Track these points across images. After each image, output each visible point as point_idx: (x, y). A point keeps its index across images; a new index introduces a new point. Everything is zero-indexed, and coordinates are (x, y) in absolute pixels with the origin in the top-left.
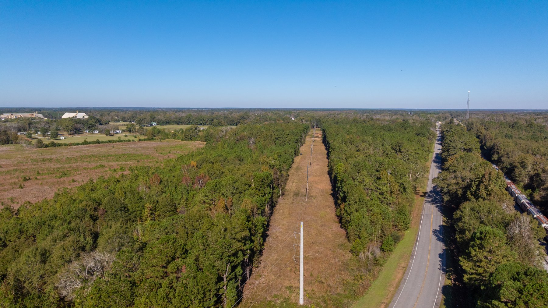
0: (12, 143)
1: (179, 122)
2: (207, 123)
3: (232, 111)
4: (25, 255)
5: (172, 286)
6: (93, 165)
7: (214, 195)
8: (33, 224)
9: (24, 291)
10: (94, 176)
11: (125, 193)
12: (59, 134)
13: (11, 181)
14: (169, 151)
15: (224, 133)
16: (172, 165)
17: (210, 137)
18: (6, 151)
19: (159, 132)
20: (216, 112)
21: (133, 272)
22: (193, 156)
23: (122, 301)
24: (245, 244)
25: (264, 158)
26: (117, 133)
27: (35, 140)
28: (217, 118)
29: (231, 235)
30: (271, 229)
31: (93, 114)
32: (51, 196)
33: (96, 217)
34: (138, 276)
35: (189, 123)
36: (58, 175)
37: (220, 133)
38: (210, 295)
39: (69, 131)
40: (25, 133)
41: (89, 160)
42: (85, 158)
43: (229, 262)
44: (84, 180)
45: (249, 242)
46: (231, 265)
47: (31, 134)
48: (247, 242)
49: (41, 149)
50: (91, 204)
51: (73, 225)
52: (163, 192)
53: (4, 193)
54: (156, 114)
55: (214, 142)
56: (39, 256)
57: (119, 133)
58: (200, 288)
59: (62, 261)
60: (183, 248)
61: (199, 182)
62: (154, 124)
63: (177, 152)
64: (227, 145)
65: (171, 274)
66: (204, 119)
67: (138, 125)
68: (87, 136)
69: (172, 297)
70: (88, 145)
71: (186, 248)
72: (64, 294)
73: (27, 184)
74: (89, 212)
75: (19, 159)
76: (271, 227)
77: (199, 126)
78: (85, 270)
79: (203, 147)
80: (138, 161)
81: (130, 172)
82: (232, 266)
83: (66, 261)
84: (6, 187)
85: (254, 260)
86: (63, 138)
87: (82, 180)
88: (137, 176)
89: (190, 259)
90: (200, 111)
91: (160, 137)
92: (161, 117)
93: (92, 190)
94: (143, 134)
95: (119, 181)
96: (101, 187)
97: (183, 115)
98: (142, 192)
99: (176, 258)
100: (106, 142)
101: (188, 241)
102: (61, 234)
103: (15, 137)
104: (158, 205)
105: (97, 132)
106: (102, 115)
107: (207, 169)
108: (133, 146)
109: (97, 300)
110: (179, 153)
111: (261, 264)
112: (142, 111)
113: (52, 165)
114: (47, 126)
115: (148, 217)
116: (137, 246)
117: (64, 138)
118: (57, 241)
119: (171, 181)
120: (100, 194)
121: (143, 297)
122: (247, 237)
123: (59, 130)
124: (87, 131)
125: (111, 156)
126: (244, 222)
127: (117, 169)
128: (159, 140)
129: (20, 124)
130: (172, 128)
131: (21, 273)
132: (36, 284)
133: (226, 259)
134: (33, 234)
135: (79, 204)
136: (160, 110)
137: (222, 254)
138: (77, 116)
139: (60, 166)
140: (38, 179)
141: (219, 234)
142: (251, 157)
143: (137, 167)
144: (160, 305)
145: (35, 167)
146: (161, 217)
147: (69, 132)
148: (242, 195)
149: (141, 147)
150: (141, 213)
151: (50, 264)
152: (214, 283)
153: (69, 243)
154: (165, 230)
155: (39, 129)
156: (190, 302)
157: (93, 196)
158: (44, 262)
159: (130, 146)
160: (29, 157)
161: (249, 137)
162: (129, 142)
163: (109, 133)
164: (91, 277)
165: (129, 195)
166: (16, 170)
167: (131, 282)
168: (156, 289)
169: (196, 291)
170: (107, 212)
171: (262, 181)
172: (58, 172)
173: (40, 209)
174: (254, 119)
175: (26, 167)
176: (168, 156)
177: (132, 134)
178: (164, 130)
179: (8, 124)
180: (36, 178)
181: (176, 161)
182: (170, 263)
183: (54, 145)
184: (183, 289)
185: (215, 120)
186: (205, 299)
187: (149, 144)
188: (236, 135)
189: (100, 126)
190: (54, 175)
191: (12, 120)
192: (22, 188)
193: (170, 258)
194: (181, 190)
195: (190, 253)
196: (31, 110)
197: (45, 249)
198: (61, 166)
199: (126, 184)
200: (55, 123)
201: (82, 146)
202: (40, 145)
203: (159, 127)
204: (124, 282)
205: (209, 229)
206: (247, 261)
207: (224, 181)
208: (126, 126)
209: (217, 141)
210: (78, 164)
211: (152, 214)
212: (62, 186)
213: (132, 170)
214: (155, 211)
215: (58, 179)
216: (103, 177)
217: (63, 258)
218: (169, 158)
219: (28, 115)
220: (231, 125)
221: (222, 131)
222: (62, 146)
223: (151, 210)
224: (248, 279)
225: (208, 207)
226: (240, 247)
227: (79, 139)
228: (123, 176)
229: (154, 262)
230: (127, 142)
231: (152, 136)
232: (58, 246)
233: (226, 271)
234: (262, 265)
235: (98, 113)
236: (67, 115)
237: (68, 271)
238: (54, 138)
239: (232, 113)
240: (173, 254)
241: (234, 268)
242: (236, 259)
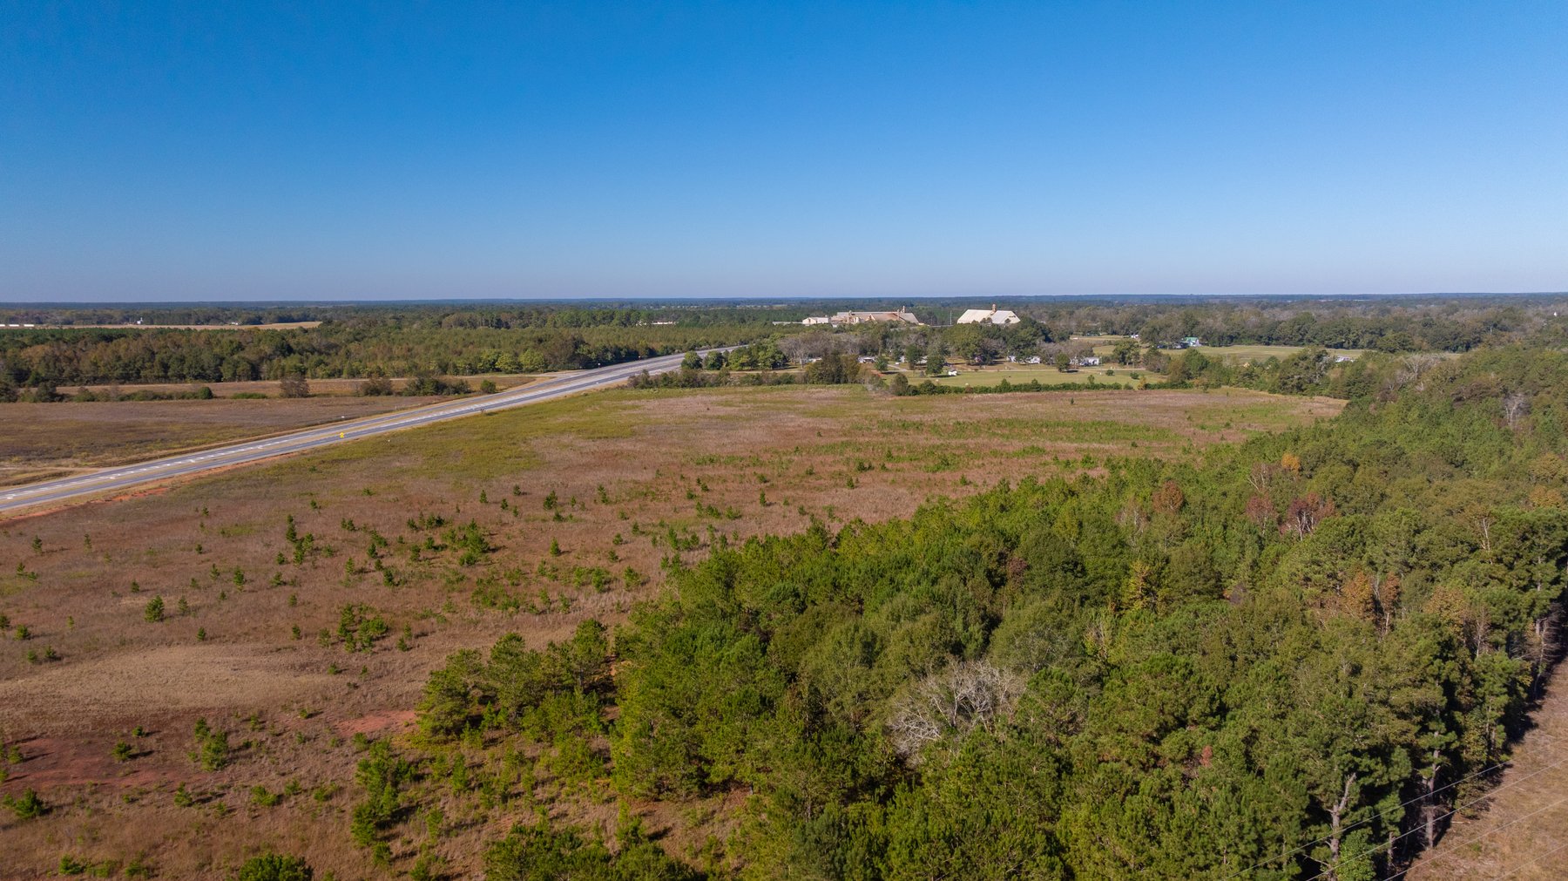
0: (846, 382)
1: (1270, 338)
2: (1361, 343)
3: (1452, 303)
4: (833, 638)
5: (1169, 799)
6: (1017, 445)
7: (1341, 563)
8: (860, 572)
9: (827, 720)
10: (1016, 474)
11: (1080, 525)
12: (946, 364)
13: (833, 469)
14: (1225, 422)
15: (1413, 376)
16: (1227, 462)
17: (1363, 384)
18: (832, 399)
19: (1204, 365)
20: (1397, 308)
21: (1069, 734)
22: (1296, 441)
23: (1030, 801)
24: (1424, 730)
25: (1548, 462)
26: (1087, 365)
27: (892, 377)
28: (1399, 325)
29: (1371, 688)
30: (1552, 705)
31: (1031, 313)
32: (907, 514)
33: (1002, 579)
34: (1078, 748)
35: (1301, 340)
36: (932, 464)
37: (1398, 372)
38: (1279, 852)
39: (969, 355)
40: (873, 358)
41: (1007, 432)
42: (999, 426)
43: (1354, 769)
44: (988, 481)
45: (1443, 726)
46: (1361, 781)
47: (886, 361)
48: (1432, 725)
49: (902, 397)
50: (991, 541)
51: (941, 587)
52: (1185, 536)
53: (817, 494)
54: (1203, 312)
55: (1374, 401)
56: (860, 645)
57: (1094, 365)
58: (1248, 825)
59: (904, 670)
60: (1212, 700)
61: (1301, 519)
62: (1193, 342)
63: (1249, 425)
64: (1417, 413)
65: (1171, 765)
66: (1353, 329)
67: (1148, 344)
68: (1012, 370)
69: (1162, 827)
70: (1009, 394)
71: (1223, 699)
72: (902, 747)
73: (864, 478)
74: (987, 562)
75: (855, 418)
76: (1549, 702)
77: (1328, 350)
78: (952, 702)
79: (1336, 414)
80: (1134, 445)
81: (1106, 472)
82: (1363, 786)
83: (913, 671)
84: (822, 481)
85: (1462, 793)
86: (954, 373)
87: (985, 482)
88: (1122, 485)
89: (1231, 735)
90: (1341, 305)
91: (1205, 380)
92: (1217, 323)
93: (1003, 508)
94: (1159, 371)
95: (1073, 493)
96: (1025, 503)
97: (1286, 316)
98: (1127, 528)
99: (1190, 722)
100: (1057, 388)
101: (1231, 683)
102: (911, 603)
103: (853, 368)
104: (1167, 570)
105: (1036, 360)
106: (1053, 317)
107: (1332, 483)
108: (1125, 402)
109: (969, 782)
110: (1257, 429)
111: (1488, 810)
112: (1162, 304)
113: (923, 440)
114: (921, 343)
115: (1135, 599)
116: (1092, 667)
117: (958, 374)
118: (902, 621)
119: (1215, 508)
120: (1019, 522)
121: (1084, 805)
122: (1434, 708)
123: (947, 353)
124: (1013, 358)
125: (1064, 425)
126: (1426, 658)
127: (1075, 461)
128: (1201, 389)
129: (866, 337)
130: (1246, 354)
131: (823, 677)
132: (850, 712)
133: (1344, 757)
134: (858, 596)
135: (963, 538)
136: (1217, 301)
137: (1332, 740)
138: (992, 317)
139: (939, 443)
140: (887, 470)
141: (1332, 680)
142: (1505, 458)
143: (1127, 460)
144: (1126, 840)
145: (884, 440)
146: (1173, 605)
147: (968, 359)
148: (1438, 574)
149: (1146, 406)
150: (1118, 586)
151: (881, 670)
152: (1296, 822)
153: (923, 629)
154: (1169, 638)
155: (904, 350)
156: (1212, 856)
157: (1004, 523)
158: (869, 661)
159: (1119, 402)
160: (875, 416)
161: (1505, 391)
162: (1116, 392)
163: (1068, 365)
164: (966, 724)
165: (1090, 531)
166: (847, 444)
167: (1058, 760)
168: (1123, 793)
169: (1233, 829)
170: (1029, 568)
171: (1524, 539)
172: (931, 458)
173: (881, 539)
174: (1540, 331)
175: (867, 439)
176: (1220, 436)
177: (1128, 368)
178: (1220, 359)
179: (843, 337)
180: (883, 467)
181: (1244, 450)
182: (1170, 732)
183: (933, 390)
184: (1195, 812)
185: (1389, 334)
186: (1261, 862)
187: (1171, 398)
188: (1458, 380)
189: (1046, 345)
190: (923, 464)
191: (852, 328)
192: (853, 487)
193: (1170, 719)
194: (1239, 536)
195: (1233, 718)
196: (893, 305)
197: (873, 633)
198: (942, 441)
199: (1087, 501)
200: (939, 336)
201: (996, 395)
202: (903, 388)
203: (1209, 351)
204: (1040, 753)
205: (1302, 658)
206: (1428, 787)
207: (1381, 521)
208: (1113, 348)
209: (1384, 400)
210: (980, 440)
211: (1148, 592)
212: (936, 491)
213: (1113, 468)
214: (1159, 586)
215: (930, 474)
216: (1032, 480)
217: (909, 663)
218: (1224, 442)
219: (885, 316)
220: (1446, 348)
221: (1409, 369)
222: (950, 392)
223: (1145, 580)
224: (1427, 844)
225: (1317, 597)
226: (1404, 733)
227: (990, 376)
228: (1086, 480)
229: (1126, 718)
230: (1110, 391)
231: (1183, 378)
232: (901, 631)
233: (1342, 795)
234: (1494, 814)
235: (1045, 309)
236: (970, 316)
237: (916, 696)
238: (935, 372)
239: (1457, 311)
240: (1181, 709)
241: (1372, 795)
242: (1381, 769)
